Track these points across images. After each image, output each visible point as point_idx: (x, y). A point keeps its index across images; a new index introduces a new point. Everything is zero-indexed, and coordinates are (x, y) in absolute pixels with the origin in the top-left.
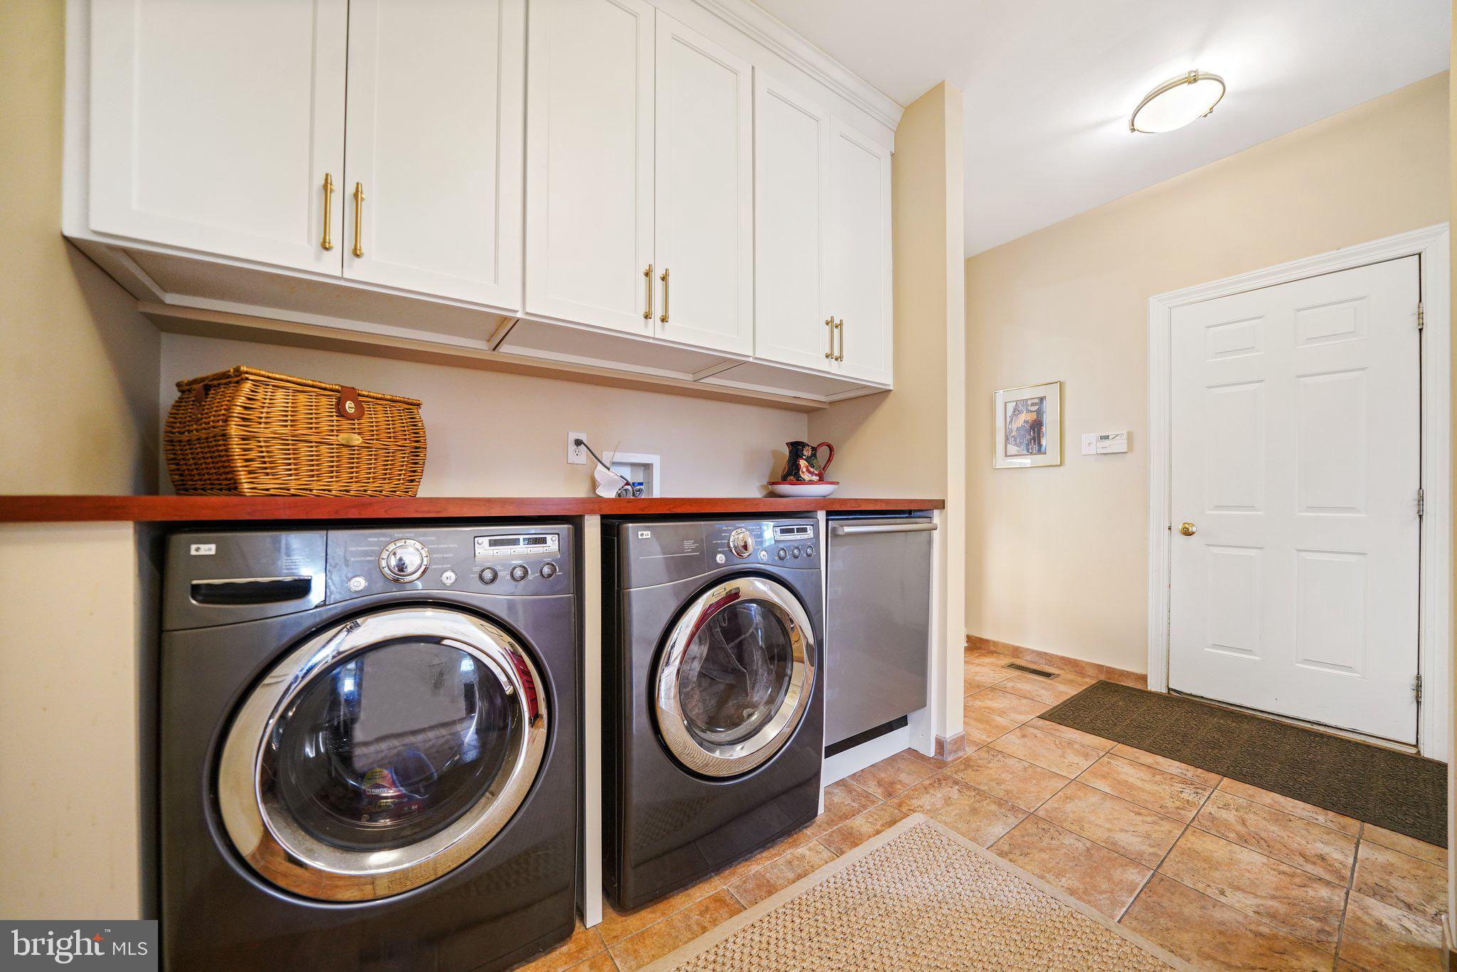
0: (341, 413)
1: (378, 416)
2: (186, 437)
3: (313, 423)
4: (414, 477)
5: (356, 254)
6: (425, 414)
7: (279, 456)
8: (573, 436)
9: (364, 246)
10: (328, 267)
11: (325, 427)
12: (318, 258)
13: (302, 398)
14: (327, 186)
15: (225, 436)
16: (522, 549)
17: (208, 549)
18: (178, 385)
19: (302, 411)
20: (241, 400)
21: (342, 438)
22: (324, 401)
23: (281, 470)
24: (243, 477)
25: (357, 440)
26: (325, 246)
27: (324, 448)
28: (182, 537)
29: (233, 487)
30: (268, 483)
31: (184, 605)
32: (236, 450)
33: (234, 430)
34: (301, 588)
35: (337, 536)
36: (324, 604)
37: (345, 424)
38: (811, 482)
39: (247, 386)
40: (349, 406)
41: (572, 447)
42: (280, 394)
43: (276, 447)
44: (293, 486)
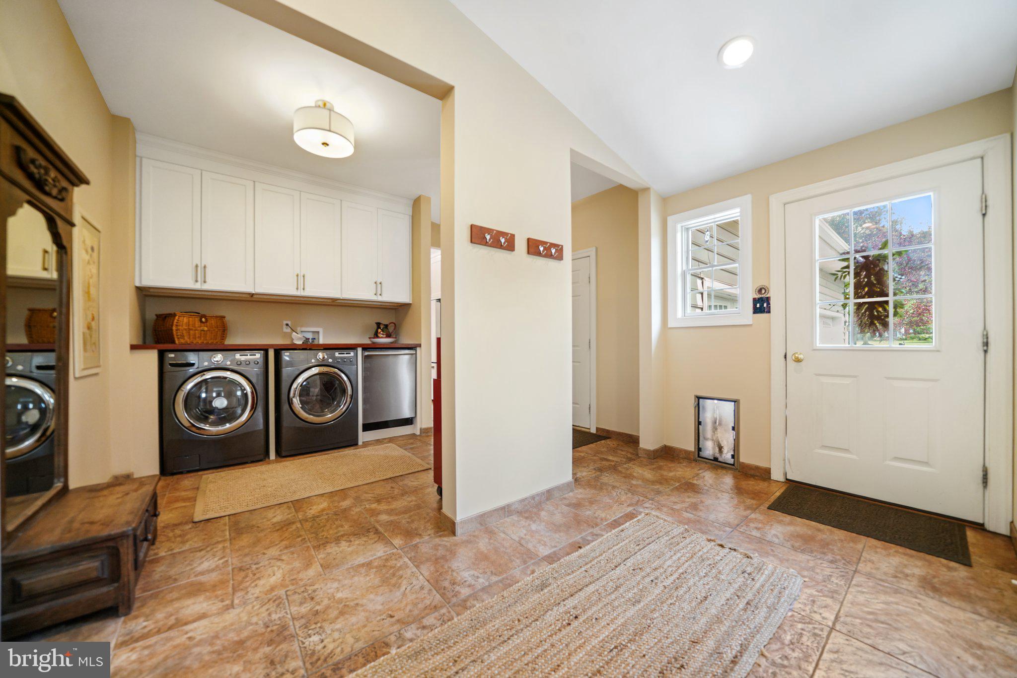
0: (201, 321)
1: (213, 322)
2: (160, 329)
3: (194, 325)
4: (223, 337)
5: (205, 282)
6: (227, 319)
7: (185, 334)
8: (285, 322)
9: (207, 280)
10: (198, 286)
11: (197, 326)
12: (194, 284)
13: (191, 319)
14: (197, 266)
15: (172, 330)
16: (249, 357)
17: (173, 355)
18: (156, 315)
19: (191, 323)
20: (176, 321)
21: (202, 328)
22: (197, 319)
23: (186, 338)
24: (176, 340)
25: (206, 329)
26: (197, 281)
27: (197, 331)
28: (167, 353)
29: (173, 342)
30: (182, 341)
31: (168, 368)
32: (174, 333)
33: (174, 328)
34: (193, 365)
35: (201, 353)
36: (198, 368)
37: (203, 325)
38: (382, 337)
39: (177, 318)
40: (203, 320)
41: (285, 326)
42: (185, 318)
43: (184, 332)
44: (189, 342)
